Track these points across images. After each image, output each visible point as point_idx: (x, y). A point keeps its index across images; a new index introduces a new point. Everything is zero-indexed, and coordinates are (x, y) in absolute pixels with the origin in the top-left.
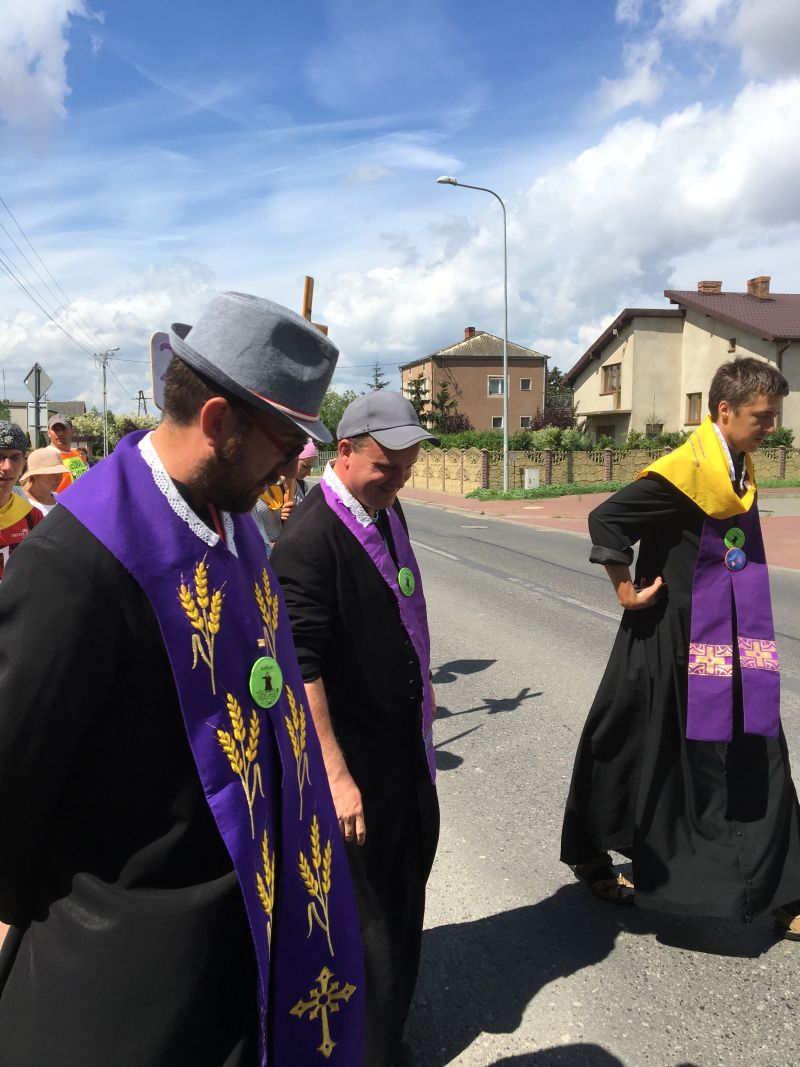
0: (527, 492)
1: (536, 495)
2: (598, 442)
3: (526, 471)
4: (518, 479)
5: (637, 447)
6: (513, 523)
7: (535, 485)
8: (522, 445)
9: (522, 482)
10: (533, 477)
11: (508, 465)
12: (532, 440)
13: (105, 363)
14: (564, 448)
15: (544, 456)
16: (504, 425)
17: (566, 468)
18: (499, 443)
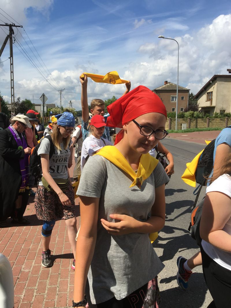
0: (183, 131)
1: (185, 132)
2: (205, 116)
3: (183, 124)
4: (180, 127)
5: (217, 117)
6: (179, 140)
7: (185, 128)
8: (182, 116)
9: (181, 128)
10: (184, 126)
11: (177, 122)
12: (184, 115)
13: (61, 93)
14: (195, 117)
15: (188, 120)
16: (176, 111)
17: (195, 124)
18: (174, 116)
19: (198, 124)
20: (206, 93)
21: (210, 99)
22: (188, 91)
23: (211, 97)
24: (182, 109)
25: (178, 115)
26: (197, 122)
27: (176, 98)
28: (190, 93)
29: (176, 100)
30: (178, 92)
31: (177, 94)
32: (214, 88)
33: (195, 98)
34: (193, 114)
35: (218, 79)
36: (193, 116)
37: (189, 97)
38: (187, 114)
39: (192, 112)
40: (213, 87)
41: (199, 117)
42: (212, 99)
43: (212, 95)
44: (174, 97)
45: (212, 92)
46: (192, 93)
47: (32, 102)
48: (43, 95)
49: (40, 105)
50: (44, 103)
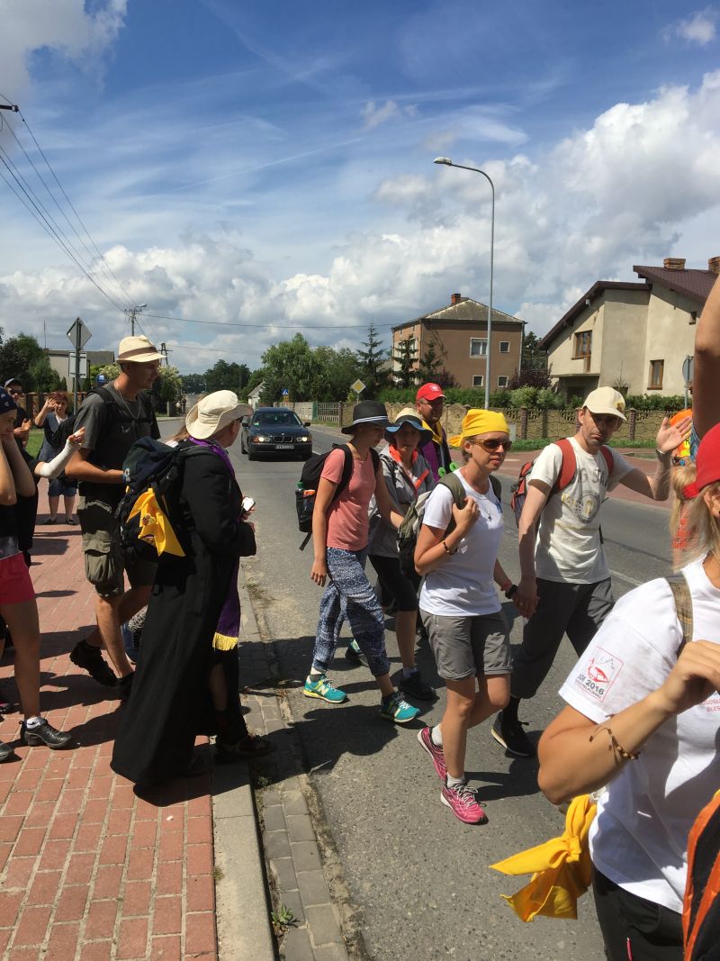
2: (569, 402)
8: (502, 402)
12: (510, 398)
13: (133, 318)
14: (540, 407)
15: (520, 413)
16: (485, 384)
17: (540, 425)
18: (481, 400)
19: (550, 426)
20: (573, 335)
21: (583, 353)
22: (519, 326)
23: (586, 346)
24: (502, 381)
25: (489, 396)
26: (545, 422)
27: (485, 345)
28: (527, 334)
29: (484, 352)
30: (492, 329)
31: (489, 335)
32: (595, 320)
33: (541, 349)
34: (534, 398)
35: (607, 293)
36: (534, 403)
37: (525, 344)
38: (519, 394)
39: (531, 389)
40: (592, 317)
41: (553, 407)
42: (590, 353)
43: (590, 342)
44: (479, 344)
45: (590, 332)
46: (531, 333)
47: (41, 344)
48: (79, 324)
49: (66, 355)
50: (79, 350)
